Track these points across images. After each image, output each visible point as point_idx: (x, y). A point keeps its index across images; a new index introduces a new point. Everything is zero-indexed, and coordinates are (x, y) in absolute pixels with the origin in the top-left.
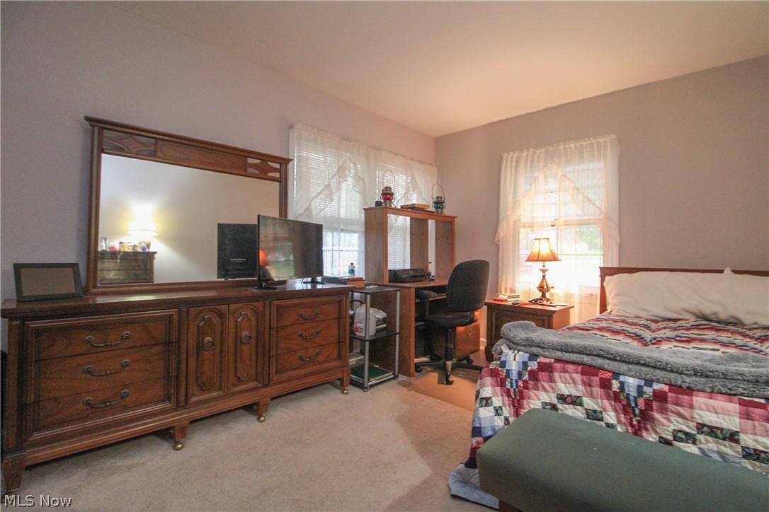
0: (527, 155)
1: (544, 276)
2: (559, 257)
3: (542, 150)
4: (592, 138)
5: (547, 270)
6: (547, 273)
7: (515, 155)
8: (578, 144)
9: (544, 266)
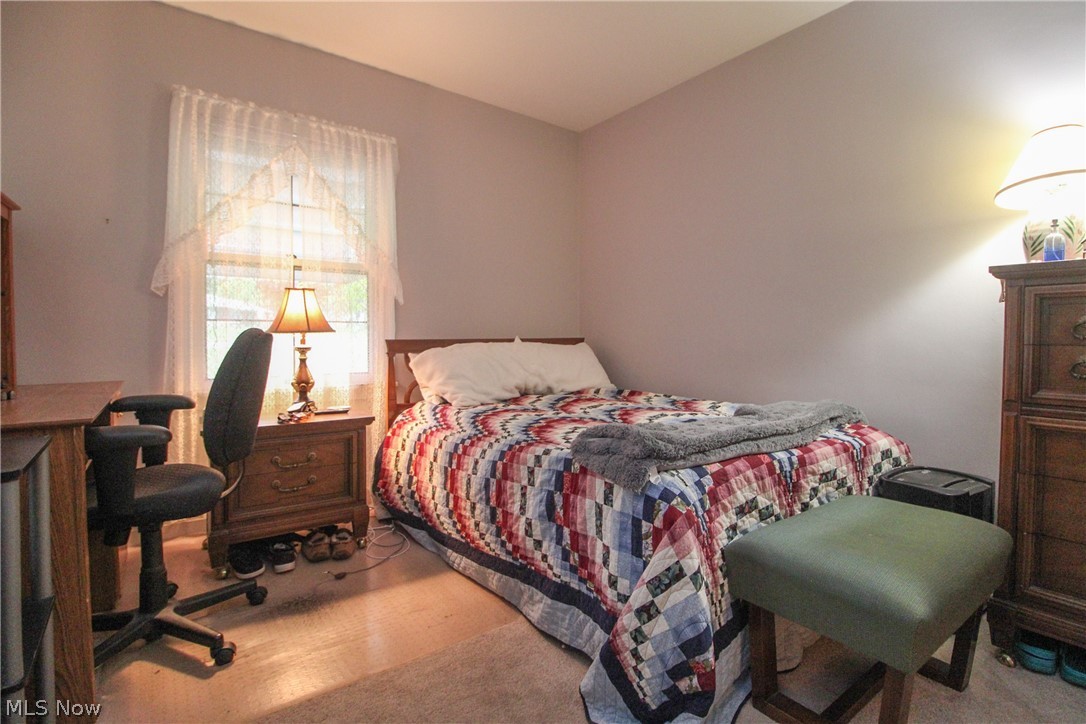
0: (242, 112)
1: (303, 361)
2: (332, 325)
3: (276, 116)
4: (364, 131)
5: (309, 349)
6: (308, 354)
7: (212, 102)
8: (343, 131)
9: (303, 342)
